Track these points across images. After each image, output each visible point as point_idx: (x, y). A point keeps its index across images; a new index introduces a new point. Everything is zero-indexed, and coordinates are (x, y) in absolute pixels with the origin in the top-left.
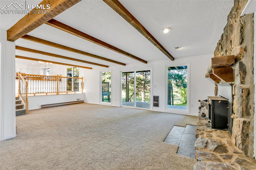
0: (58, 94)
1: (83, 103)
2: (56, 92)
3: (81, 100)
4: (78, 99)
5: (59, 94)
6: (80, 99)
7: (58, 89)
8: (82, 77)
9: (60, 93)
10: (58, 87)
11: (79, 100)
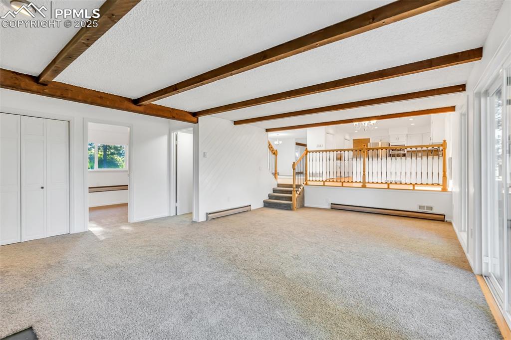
0: (364, 186)
1: (444, 221)
2: (362, 181)
3: (434, 211)
4: (420, 207)
5: (367, 187)
6: (431, 208)
7: (364, 175)
8: (445, 141)
9: (368, 185)
10: (364, 171)
11: (426, 210)
